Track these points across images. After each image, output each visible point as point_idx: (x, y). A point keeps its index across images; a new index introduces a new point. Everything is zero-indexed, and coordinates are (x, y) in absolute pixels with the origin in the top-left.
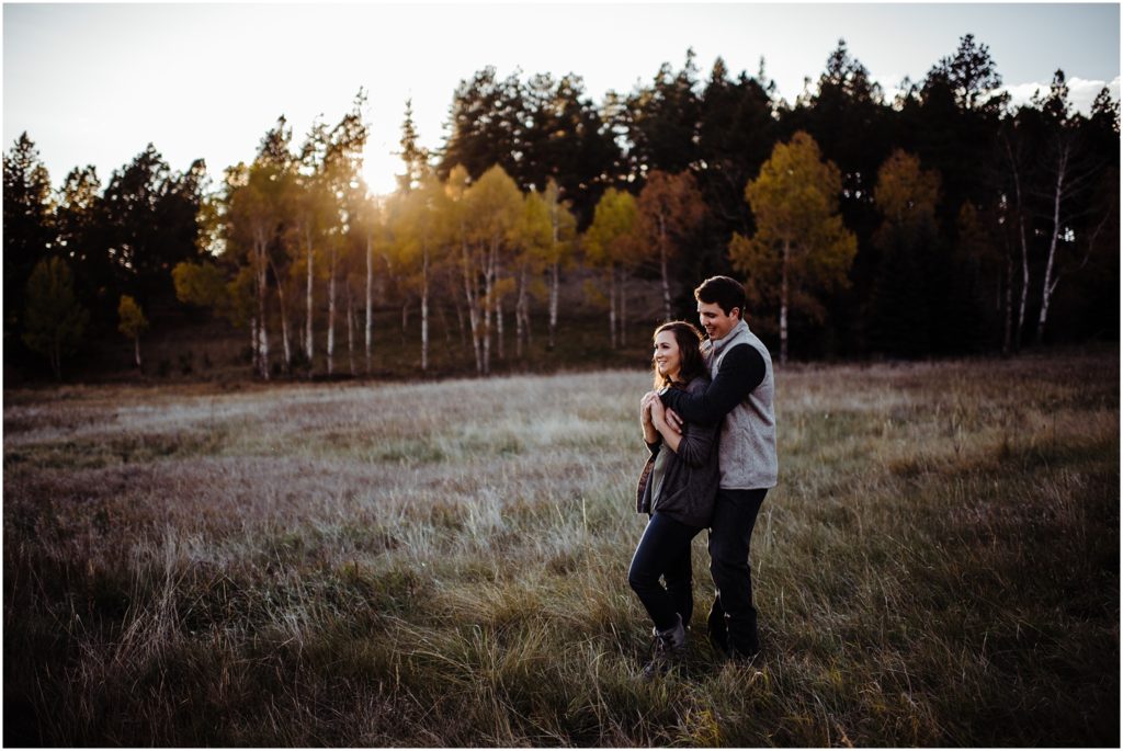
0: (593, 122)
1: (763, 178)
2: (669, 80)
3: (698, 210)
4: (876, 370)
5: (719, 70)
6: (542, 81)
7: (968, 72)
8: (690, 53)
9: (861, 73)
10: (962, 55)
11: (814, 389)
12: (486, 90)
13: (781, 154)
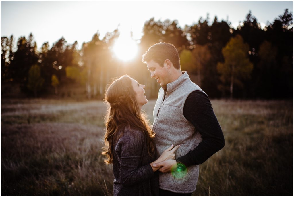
0: (180, 32)
1: (227, 47)
2: (202, 22)
3: (209, 56)
4: (259, 102)
5: (216, 19)
6: (167, 21)
7: (286, 20)
8: (208, 14)
9: (255, 20)
10: (285, 15)
11: (241, 107)
12: (152, 23)
13: (232, 41)
